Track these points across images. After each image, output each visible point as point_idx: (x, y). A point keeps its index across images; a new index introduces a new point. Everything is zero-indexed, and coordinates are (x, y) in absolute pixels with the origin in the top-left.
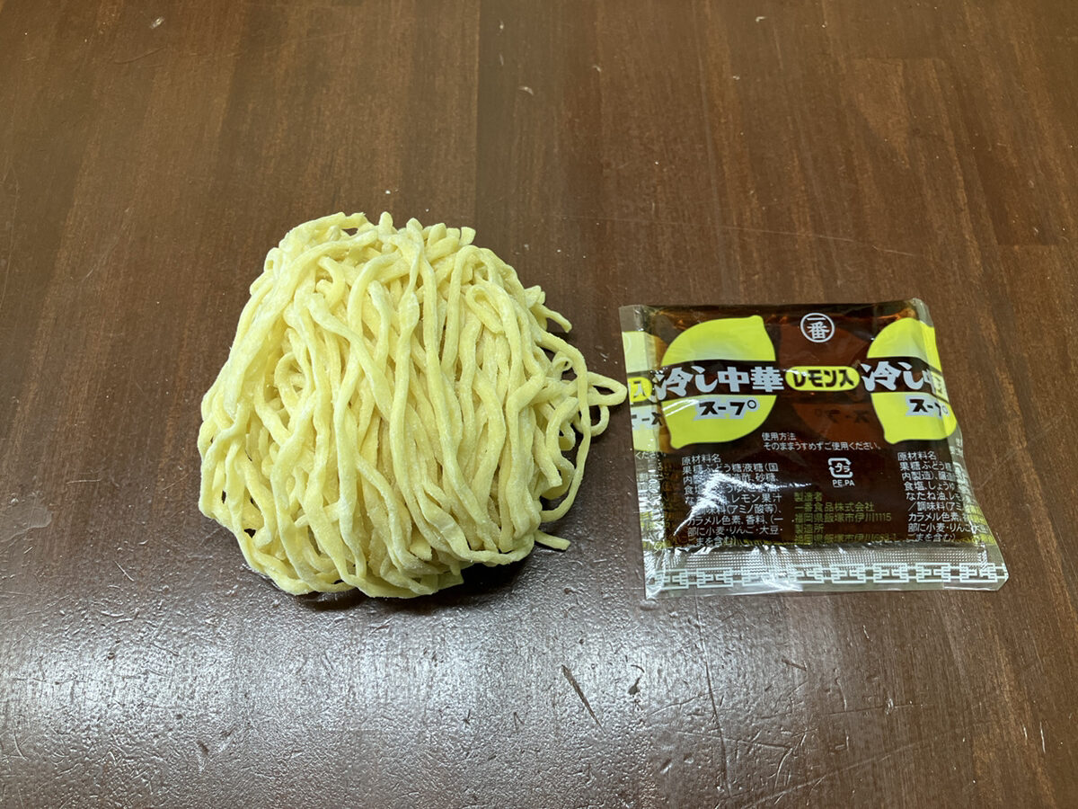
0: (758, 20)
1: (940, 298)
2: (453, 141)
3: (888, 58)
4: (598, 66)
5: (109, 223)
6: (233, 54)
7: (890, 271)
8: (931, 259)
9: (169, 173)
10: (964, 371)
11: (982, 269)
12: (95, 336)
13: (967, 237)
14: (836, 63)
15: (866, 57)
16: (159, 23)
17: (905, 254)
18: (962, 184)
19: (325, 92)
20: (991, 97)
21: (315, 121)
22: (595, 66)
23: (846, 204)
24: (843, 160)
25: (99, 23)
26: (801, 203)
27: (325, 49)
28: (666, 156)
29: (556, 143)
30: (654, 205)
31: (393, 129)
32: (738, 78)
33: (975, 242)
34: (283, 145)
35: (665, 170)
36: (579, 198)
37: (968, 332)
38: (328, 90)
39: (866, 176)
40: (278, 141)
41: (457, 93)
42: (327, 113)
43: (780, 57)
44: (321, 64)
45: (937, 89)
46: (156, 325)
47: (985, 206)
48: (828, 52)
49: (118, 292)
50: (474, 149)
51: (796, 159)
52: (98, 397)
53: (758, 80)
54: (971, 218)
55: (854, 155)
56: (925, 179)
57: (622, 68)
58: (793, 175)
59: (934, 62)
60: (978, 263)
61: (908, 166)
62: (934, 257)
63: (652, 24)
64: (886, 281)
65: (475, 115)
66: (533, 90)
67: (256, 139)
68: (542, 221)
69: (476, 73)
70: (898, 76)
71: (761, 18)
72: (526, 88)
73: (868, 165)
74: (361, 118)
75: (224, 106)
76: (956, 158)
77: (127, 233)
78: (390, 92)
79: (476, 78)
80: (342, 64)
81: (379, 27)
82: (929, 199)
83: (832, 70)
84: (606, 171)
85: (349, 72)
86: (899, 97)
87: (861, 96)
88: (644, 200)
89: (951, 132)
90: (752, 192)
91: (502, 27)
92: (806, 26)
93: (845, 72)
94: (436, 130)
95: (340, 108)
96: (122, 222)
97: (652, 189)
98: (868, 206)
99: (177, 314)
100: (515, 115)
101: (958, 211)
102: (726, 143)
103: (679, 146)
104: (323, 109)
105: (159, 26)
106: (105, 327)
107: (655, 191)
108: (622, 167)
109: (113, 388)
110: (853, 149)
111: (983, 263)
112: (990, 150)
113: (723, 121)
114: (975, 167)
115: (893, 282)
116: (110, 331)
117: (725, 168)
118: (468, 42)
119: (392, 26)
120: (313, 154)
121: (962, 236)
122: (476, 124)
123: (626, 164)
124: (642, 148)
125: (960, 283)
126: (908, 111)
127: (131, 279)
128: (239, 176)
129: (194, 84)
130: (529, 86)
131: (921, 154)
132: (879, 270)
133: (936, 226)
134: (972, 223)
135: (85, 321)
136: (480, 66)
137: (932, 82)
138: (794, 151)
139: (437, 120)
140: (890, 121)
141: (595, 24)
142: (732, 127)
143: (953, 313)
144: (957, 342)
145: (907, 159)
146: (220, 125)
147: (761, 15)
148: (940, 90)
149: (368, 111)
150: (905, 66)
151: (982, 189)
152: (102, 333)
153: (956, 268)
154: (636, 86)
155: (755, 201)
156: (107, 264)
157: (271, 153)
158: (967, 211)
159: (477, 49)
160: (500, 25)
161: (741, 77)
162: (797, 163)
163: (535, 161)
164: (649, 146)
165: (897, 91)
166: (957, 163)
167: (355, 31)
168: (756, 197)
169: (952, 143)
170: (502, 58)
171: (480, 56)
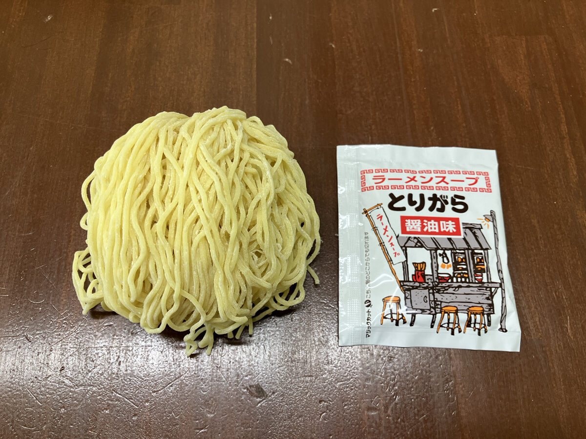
0: (433, 11)
1: (551, 197)
2: (241, 97)
3: (516, 35)
4: (333, 44)
5: (20, 157)
6: (98, 39)
7: (520, 180)
8: (546, 171)
9: (58, 122)
10: (568, 246)
11: (578, 177)
12: (12, 236)
13: (568, 155)
14: (483, 40)
15: (502, 35)
16: (49, 19)
17: (529, 168)
18: (564, 120)
19: (158, 64)
20: (581, 61)
21: (152, 85)
22: (331, 44)
23: (491, 135)
24: (489, 105)
25: (11, 19)
26: (463, 135)
27: (157, 35)
28: (377, 105)
29: (307, 97)
30: (370, 138)
31: (202, 89)
32: (422, 51)
33: (573, 159)
34: (132, 101)
35: (377, 113)
36: (323, 134)
37: (570, 220)
38: (160, 63)
39: (503, 116)
40: (128, 99)
41: (243, 63)
42: (160, 79)
43: (448, 35)
44: (155, 45)
45: (547, 55)
46: (52, 227)
47: (578, 135)
48: (478, 32)
49: (27, 204)
50: (255, 102)
51: (459, 105)
52: (16, 278)
53: (435, 52)
54: (570, 143)
55: (496, 102)
56: (540, 117)
57: (348, 45)
58: (458, 116)
59: (545, 37)
60: (575, 173)
61: (530, 109)
62: (547, 171)
63: (366, 14)
64: (517, 187)
65: (255, 80)
66: (292, 61)
67: (114, 98)
68: (300, 150)
69: (255, 50)
70: (523, 47)
71: (436, 9)
72: (287, 60)
73: (505, 108)
74: (182, 82)
75: (93, 75)
76: (560, 103)
77: (32, 164)
78: (200, 64)
79: (255, 53)
80: (168, 45)
81: (192, 19)
82: (544, 130)
83: (481, 45)
84: (340, 116)
85: (173, 50)
86: (523, 61)
87: (500, 61)
88: (364, 135)
89: (556, 85)
90: (432, 128)
91: (271, 18)
92: (464, 14)
93: (489, 45)
94: (230, 90)
95: (168, 75)
96: (28, 156)
97: (369, 127)
98: (505, 136)
99: (66, 219)
100: (280, 78)
101: (563, 138)
102: (415, 95)
103: (386, 98)
104: (157, 76)
105: (49, 21)
106: (19, 230)
107: (371, 129)
108: (349, 112)
109: (25, 271)
110: (495, 98)
111: (577, 173)
112: (581, 97)
113: (413, 80)
114: (572, 109)
115: (522, 188)
116: (22, 232)
117: (415, 112)
118: (249, 28)
119: (200, 18)
120: (152, 107)
121: (565, 155)
122: (256, 85)
123: (352, 110)
124: (362, 99)
125: (564, 187)
126: (529, 71)
127: (35, 196)
128: (104, 123)
129: (73, 60)
130: (289, 58)
131: (538, 100)
132: (513, 180)
133: (548, 149)
134: (571, 146)
135: (5, 226)
136: (257, 45)
137: (544, 51)
138: (458, 100)
139: (230, 83)
140: (518, 78)
141: (331, 14)
142: (418, 84)
143: (560, 207)
144: (563, 227)
145: (529, 103)
146: (91, 87)
147: (434, 8)
148: (549, 57)
149: (186, 77)
150: (527, 41)
151: (577, 123)
152: (17, 234)
153: (561, 177)
154: (357, 57)
155: (434, 134)
156: (19, 185)
157: (124, 107)
158: (568, 138)
159: (255, 33)
160: (270, 16)
161: (424, 50)
162: (460, 108)
163: (294, 109)
164: (367, 98)
165: (522, 58)
166: (561, 106)
167: (176, 22)
168: (435, 131)
169: (557, 92)
170: (271, 38)
171: (257, 37)
